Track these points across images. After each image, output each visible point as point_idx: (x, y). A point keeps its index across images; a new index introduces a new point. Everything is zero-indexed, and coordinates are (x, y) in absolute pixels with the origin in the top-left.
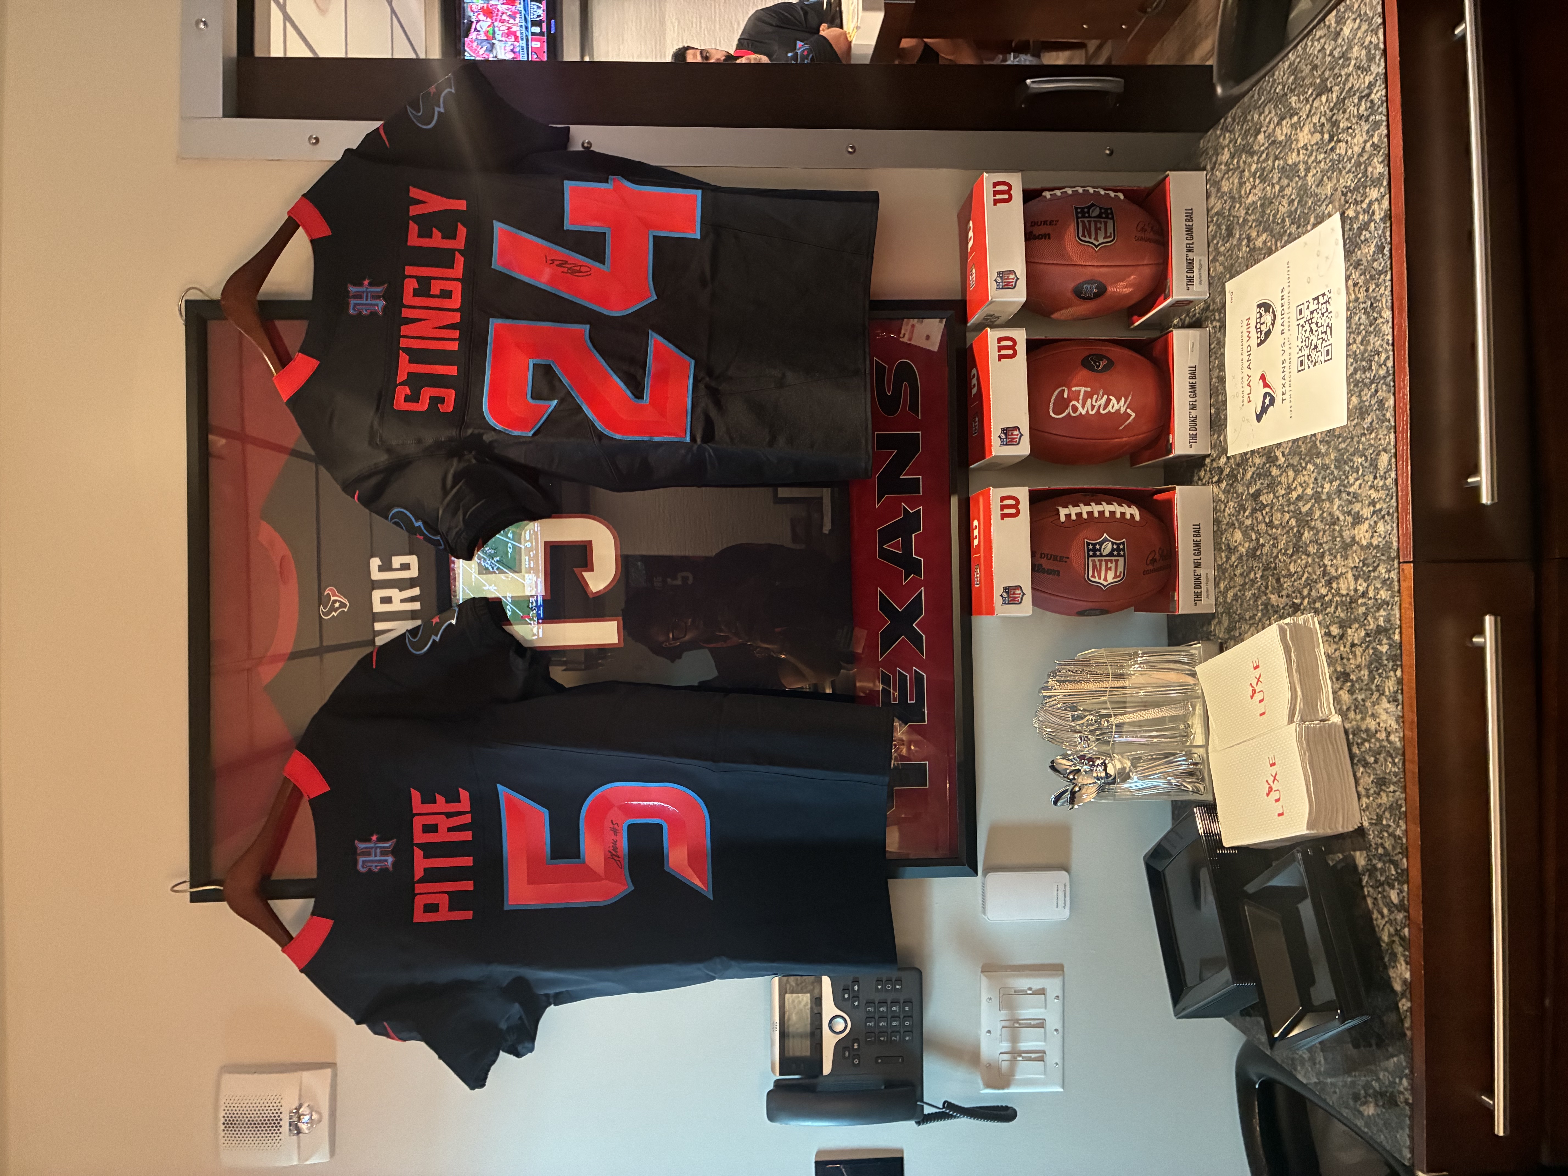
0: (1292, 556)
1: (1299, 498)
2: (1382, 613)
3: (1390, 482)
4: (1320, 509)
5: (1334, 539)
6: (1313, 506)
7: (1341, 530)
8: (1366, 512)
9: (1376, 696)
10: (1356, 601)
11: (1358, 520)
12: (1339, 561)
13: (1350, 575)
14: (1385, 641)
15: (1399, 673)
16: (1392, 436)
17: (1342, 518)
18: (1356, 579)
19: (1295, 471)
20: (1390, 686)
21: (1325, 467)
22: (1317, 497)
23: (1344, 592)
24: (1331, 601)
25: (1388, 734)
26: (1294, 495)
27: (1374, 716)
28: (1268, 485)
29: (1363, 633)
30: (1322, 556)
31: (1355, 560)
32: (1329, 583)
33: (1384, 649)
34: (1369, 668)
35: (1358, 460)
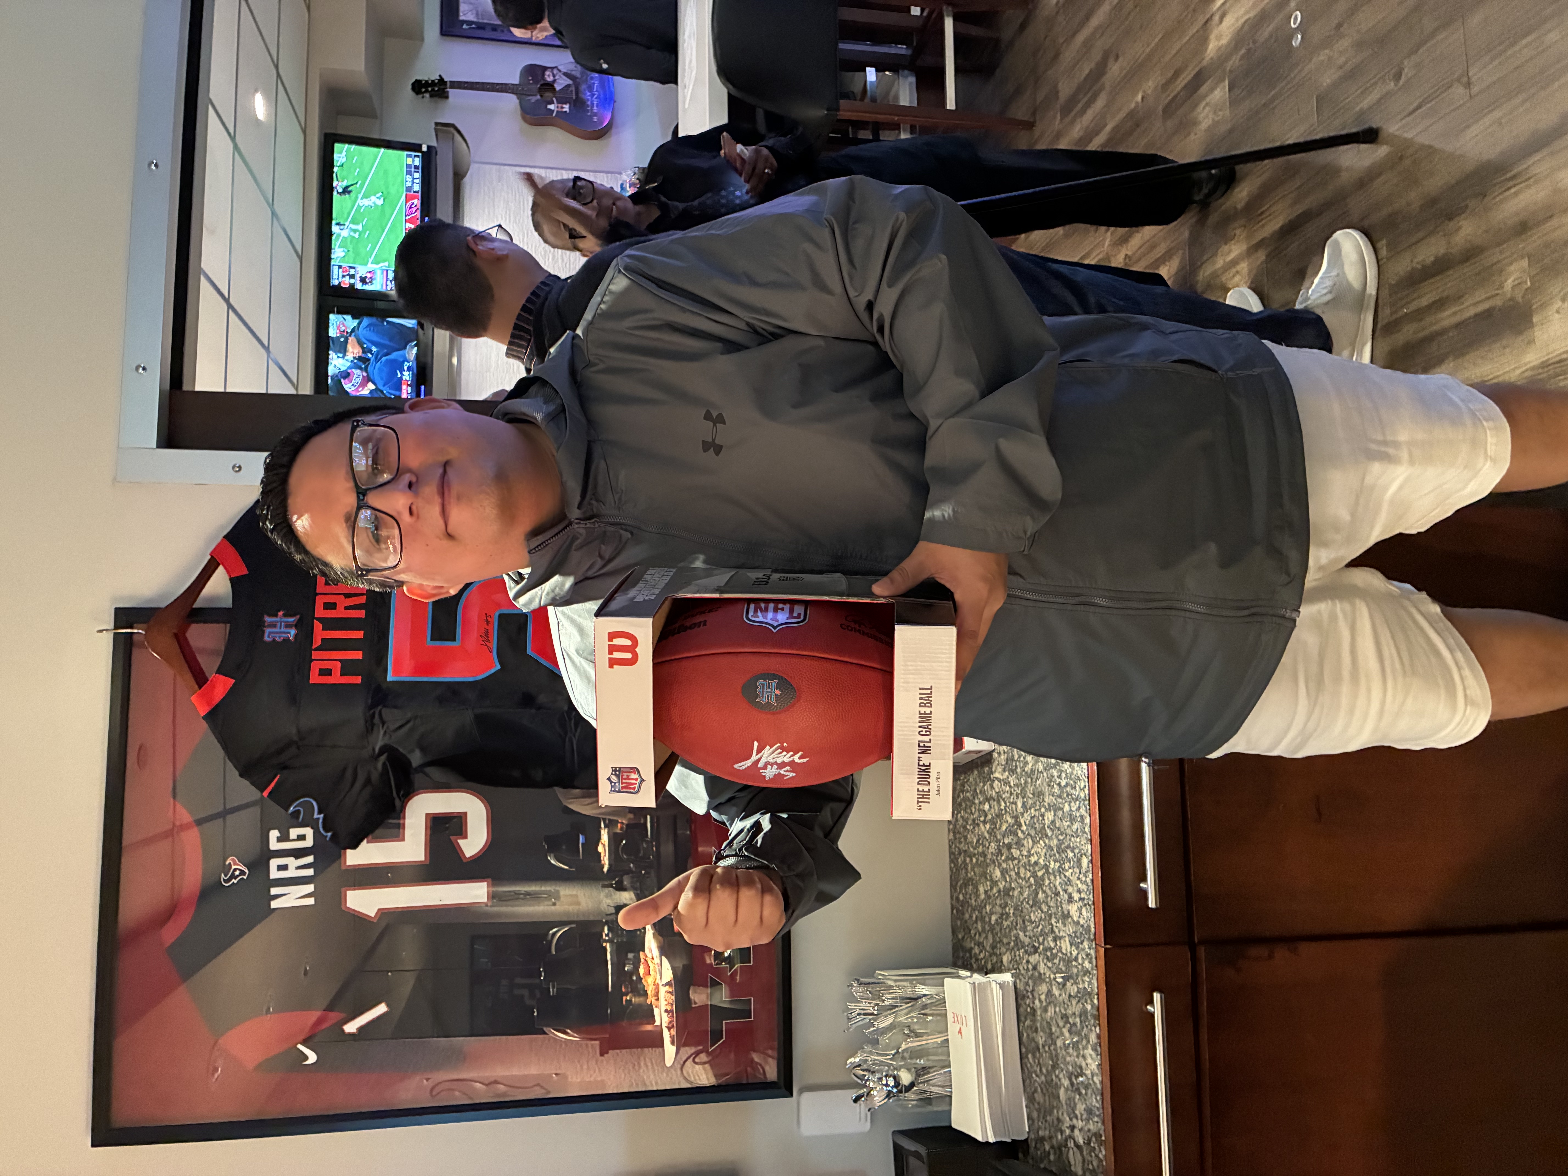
0: (1032, 907)
1: (1036, 863)
2: (1086, 978)
3: (1089, 880)
4: (1049, 879)
5: (1057, 907)
6: (1044, 874)
7: (1061, 902)
8: (1076, 896)
9: (1084, 1042)
10: (1071, 962)
11: (1071, 900)
12: (1060, 925)
13: (1067, 939)
14: (1089, 1001)
15: (1098, 1031)
16: (1089, 846)
17: (1061, 893)
18: (1071, 945)
19: (1033, 841)
20: (1093, 1038)
21: (1050, 848)
22: (1046, 867)
23: (1064, 952)
24: (1056, 954)
25: (1093, 1076)
26: (1033, 859)
27: (1084, 1057)
28: (1016, 843)
29: (1076, 990)
30: (1050, 916)
31: (1070, 929)
32: (1055, 940)
33: (1089, 1007)
34: (1080, 1017)
35: (1071, 854)
